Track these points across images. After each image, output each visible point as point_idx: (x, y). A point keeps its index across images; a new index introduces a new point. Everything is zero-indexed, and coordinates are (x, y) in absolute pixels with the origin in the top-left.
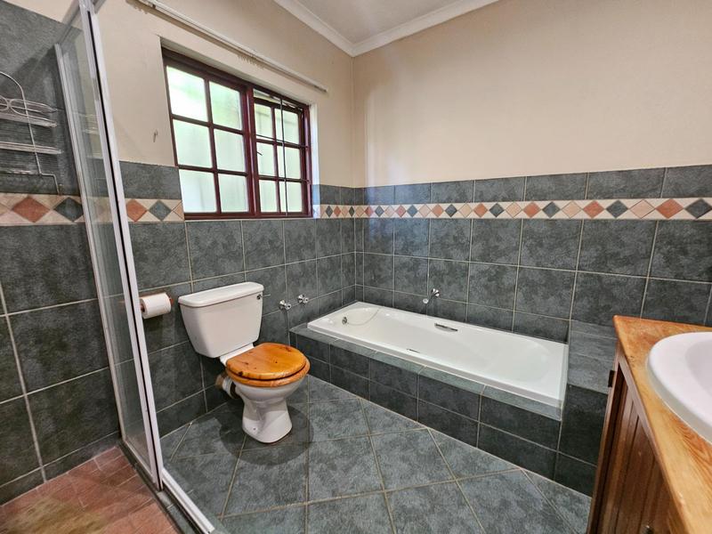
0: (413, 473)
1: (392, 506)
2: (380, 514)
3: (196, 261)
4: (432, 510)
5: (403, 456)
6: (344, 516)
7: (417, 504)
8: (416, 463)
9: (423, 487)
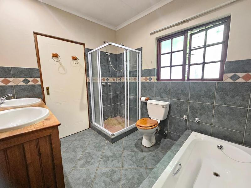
0: (127, 179)
1: (117, 169)
2: (115, 166)
3: (156, 92)
4: (111, 180)
5: (135, 178)
6: (117, 158)
7: (115, 176)
8: (131, 182)
9: (120, 180)
